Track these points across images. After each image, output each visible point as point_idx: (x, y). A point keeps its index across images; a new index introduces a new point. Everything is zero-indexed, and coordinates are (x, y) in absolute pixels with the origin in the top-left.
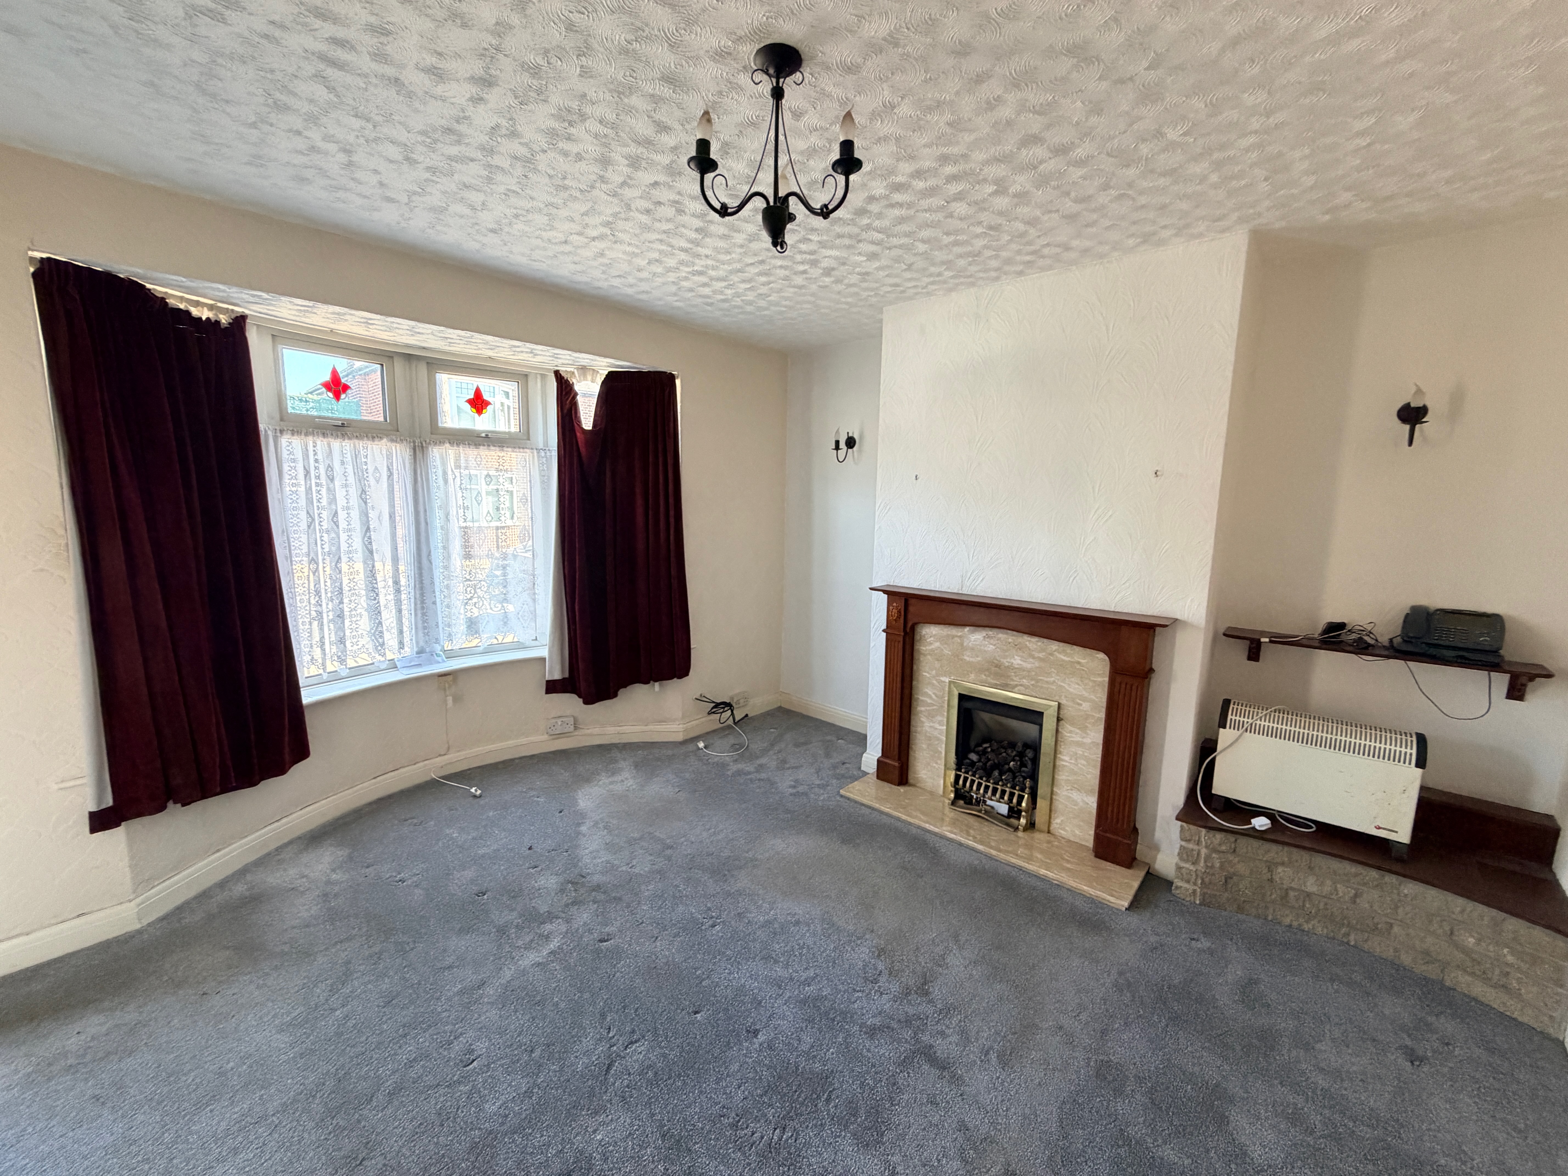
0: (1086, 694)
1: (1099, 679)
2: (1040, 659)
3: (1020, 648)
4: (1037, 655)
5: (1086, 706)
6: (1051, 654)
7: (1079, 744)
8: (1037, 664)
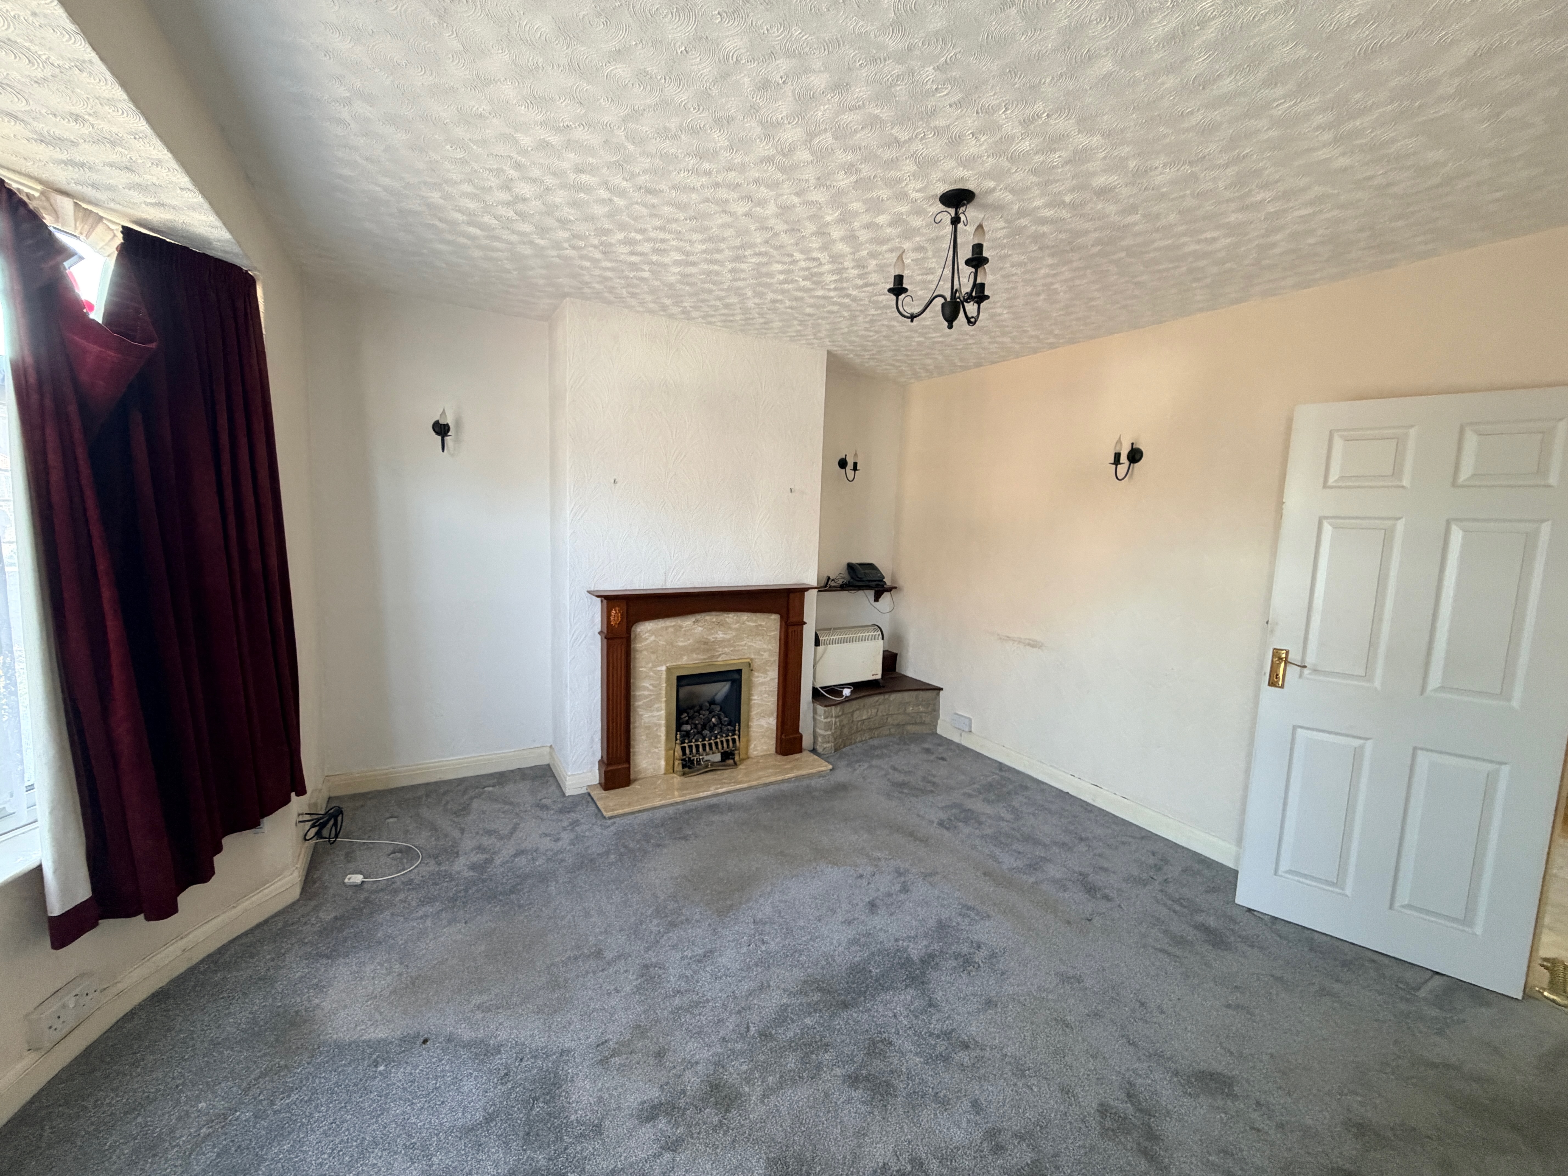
0: (765, 646)
1: (773, 634)
2: (737, 630)
3: (720, 624)
4: (734, 626)
5: (766, 655)
6: (744, 623)
7: (763, 684)
8: (734, 634)
